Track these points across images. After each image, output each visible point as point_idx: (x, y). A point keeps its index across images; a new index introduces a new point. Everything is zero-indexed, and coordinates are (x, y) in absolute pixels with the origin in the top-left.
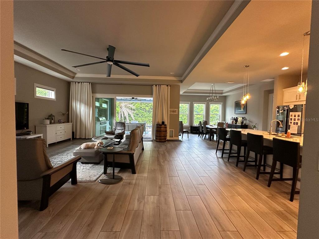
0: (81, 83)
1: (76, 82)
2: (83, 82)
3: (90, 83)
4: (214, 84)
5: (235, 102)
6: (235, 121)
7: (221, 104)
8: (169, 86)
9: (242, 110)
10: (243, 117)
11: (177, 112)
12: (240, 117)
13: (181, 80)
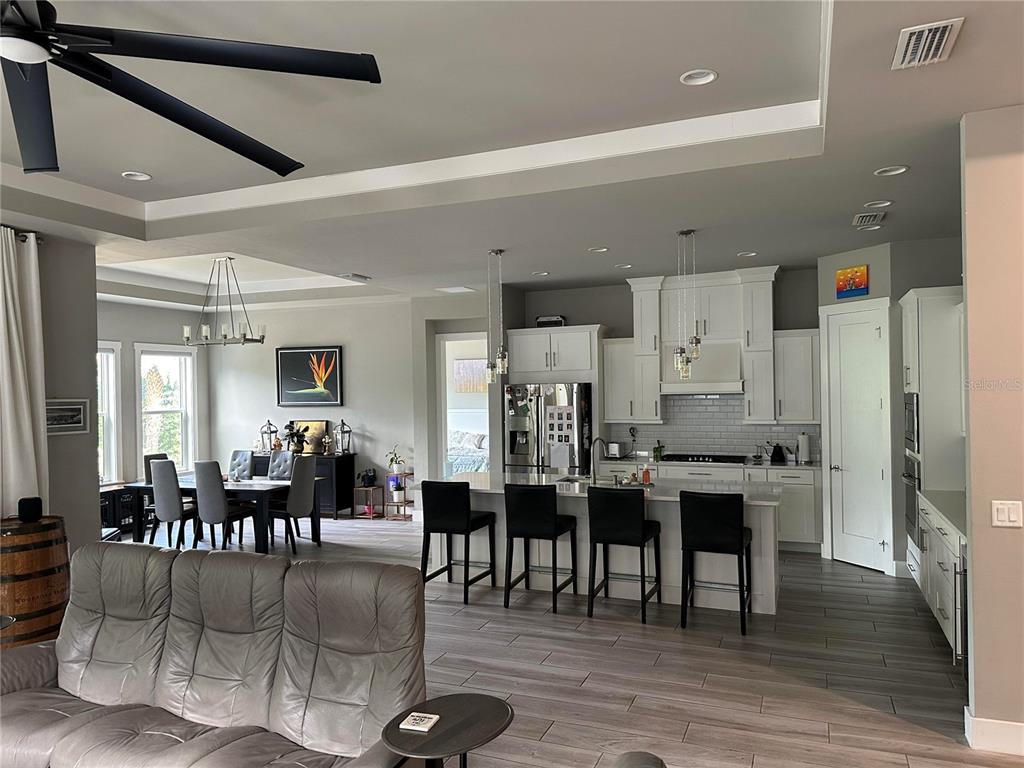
4: (230, 259)
5: (277, 350)
6: (295, 439)
7: (191, 354)
8: (32, 237)
9: (320, 389)
10: (327, 422)
11: (85, 424)
12: (311, 420)
13: (142, 218)
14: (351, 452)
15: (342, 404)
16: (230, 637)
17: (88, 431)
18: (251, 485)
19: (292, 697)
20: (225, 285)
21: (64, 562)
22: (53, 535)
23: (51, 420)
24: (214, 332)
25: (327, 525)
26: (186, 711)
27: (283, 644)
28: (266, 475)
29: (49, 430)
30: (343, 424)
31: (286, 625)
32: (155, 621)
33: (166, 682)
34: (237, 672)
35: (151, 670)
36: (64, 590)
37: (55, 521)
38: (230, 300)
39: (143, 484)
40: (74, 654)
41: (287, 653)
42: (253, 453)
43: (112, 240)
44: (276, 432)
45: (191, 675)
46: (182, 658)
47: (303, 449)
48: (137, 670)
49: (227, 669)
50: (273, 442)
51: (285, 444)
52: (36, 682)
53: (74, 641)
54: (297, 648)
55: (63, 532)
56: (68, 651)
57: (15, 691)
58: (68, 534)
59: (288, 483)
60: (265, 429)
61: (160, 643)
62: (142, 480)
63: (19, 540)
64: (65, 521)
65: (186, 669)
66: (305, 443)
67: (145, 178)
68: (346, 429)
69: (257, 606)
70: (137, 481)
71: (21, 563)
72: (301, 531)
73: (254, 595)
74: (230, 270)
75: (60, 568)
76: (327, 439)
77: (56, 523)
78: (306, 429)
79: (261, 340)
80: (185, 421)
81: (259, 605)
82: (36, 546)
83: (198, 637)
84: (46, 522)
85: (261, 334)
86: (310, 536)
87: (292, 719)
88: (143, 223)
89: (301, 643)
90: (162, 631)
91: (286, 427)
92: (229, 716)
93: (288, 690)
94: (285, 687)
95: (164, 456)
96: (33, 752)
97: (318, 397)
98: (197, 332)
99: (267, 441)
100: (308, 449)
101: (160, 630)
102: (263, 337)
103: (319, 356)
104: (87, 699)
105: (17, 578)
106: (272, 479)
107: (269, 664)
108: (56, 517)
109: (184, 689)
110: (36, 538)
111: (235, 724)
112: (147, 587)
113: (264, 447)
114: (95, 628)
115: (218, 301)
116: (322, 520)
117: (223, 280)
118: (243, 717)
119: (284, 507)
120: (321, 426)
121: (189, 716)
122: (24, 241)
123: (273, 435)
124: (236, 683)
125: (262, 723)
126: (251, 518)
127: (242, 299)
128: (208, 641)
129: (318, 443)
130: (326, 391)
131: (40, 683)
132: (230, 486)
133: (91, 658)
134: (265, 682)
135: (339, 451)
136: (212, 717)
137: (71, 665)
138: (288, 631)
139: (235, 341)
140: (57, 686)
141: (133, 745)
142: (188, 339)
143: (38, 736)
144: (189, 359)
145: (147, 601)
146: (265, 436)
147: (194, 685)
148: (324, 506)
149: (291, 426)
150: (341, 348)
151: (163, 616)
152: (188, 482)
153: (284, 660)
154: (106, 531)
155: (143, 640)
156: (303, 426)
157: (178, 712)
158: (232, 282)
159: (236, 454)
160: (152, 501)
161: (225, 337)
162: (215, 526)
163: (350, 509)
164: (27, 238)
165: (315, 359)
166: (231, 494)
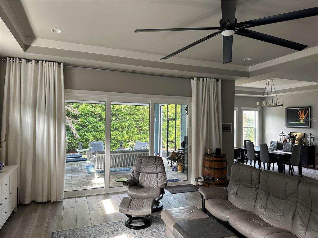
0: (37, 61)
1: (20, 59)
2: (43, 61)
3: (59, 63)
4: (272, 80)
5: (286, 108)
6: (292, 139)
7: (257, 110)
8: (220, 80)
9: (302, 121)
10: (304, 134)
11: (231, 129)
12: (298, 133)
13: (248, 71)
14: (314, 145)
15: (311, 127)
16: (279, 200)
17: (231, 132)
18: (277, 152)
19: (301, 225)
20: (270, 88)
21: (226, 167)
22: (224, 159)
23: (223, 128)
24: (266, 103)
25: (304, 170)
26: (264, 218)
27: (297, 207)
28: (282, 150)
29: (222, 131)
30: (311, 135)
31: (298, 201)
32: (254, 189)
33: (258, 208)
34: (281, 211)
35: (253, 203)
36: (226, 174)
37: (224, 155)
38: (272, 93)
39: (243, 148)
40: (232, 192)
41: (299, 210)
42: (277, 142)
43: (240, 78)
44: (285, 136)
45: (266, 208)
46: (263, 202)
47: (295, 142)
48: (249, 202)
49: (277, 209)
50: (284, 139)
51: (288, 140)
52: (223, 197)
53: (232, 189)
54: (303, 210)
55: (226, 158)
56: (231, 191)
57: (218, 198)
58: (227, 159)
59: (291, 153)
60: (281, 134)
61: (256, 196)
62: (243, 147)
63: (216, 159)
64: (226, 155)
65: (264, 205)
66: (295, 141)
67: (250, 59)
68: (312, 136)
69: (288, 192)
70: (241, 147)
71: (216, 165)
72: (294, 170)
73: (287, 188)
74: (272, 83)
75: (225, 168)
76: (304, 140)
77: (224, 156)
78: (296, 135)
79: (282, 105)
80: (255, 131)
81: (289, 192)
82: (220, 161)
83: (268, 197)
84: (221, 155)
85: (282, 103)
86: (298, 173)
87: (301, 232)
88: (248, 72)
89: (305, 208)
90: (257, 192)
91: (289, 134)
92: (278, 224)
93: (299, 222)
94: (298, 221)
95: (249, 141)
96: (224, 215)
97: (301, 124)
98: (261, 104)
99: (282, 139)
100: (296, 142)
101: (256, 192)
102: (283, 104)
103: (302, 110)
104: (235, 205)
105: (215, 169)
106: (284, 151)
107: (292, 212)
108: (224, 154)
109: (263, 211)
110: (220, 159)
111: (280, 227)
112: (252, 178)
113: (280, 140)
114: (237, 187)
115: (268, 93)
116: (302, 168)
117: (270, 87)
118: (283, 226)
119: (289, 161)
120: (302, 135)
121: (265, 220)
122: (218, 82)
123: (284, 137)
124: (281, 215)
125: (289, 230)
126: (276, 163)
127: (276, 92)
128: (271, 198)
129: (300, 140)
130: (304, 123)
131: (224, 198)
132: (270, 151)
133: (236, 195)
134: (290, 217)
135: (309, 144)
136: (272, 222)
137: (231, 195)
138: (299, 202)
139: (273, 106)
140: (228, 200)
141: (250, 223)
142: (258, 106)
143: (226, 212)
144: (257, 112)
145: (252, 182)
146: (281, 137)
147: (267, 211)
148: (303, 163)
149: (290, 134)
150: (311, 107)
151: (257, 188)
152: (257, 149)
153: (298, 212)
154: (235, 160)
155: (251, 194)
156: (295, 134)
157: (262, 218)
158: (273, 87)
159: (272, 142)
160: (246, 153)
161: (270, 105)
162: (265, 163)
163: (313, 166)
164: (219, 81)
165: (300, 111)
166: (271, 154)
